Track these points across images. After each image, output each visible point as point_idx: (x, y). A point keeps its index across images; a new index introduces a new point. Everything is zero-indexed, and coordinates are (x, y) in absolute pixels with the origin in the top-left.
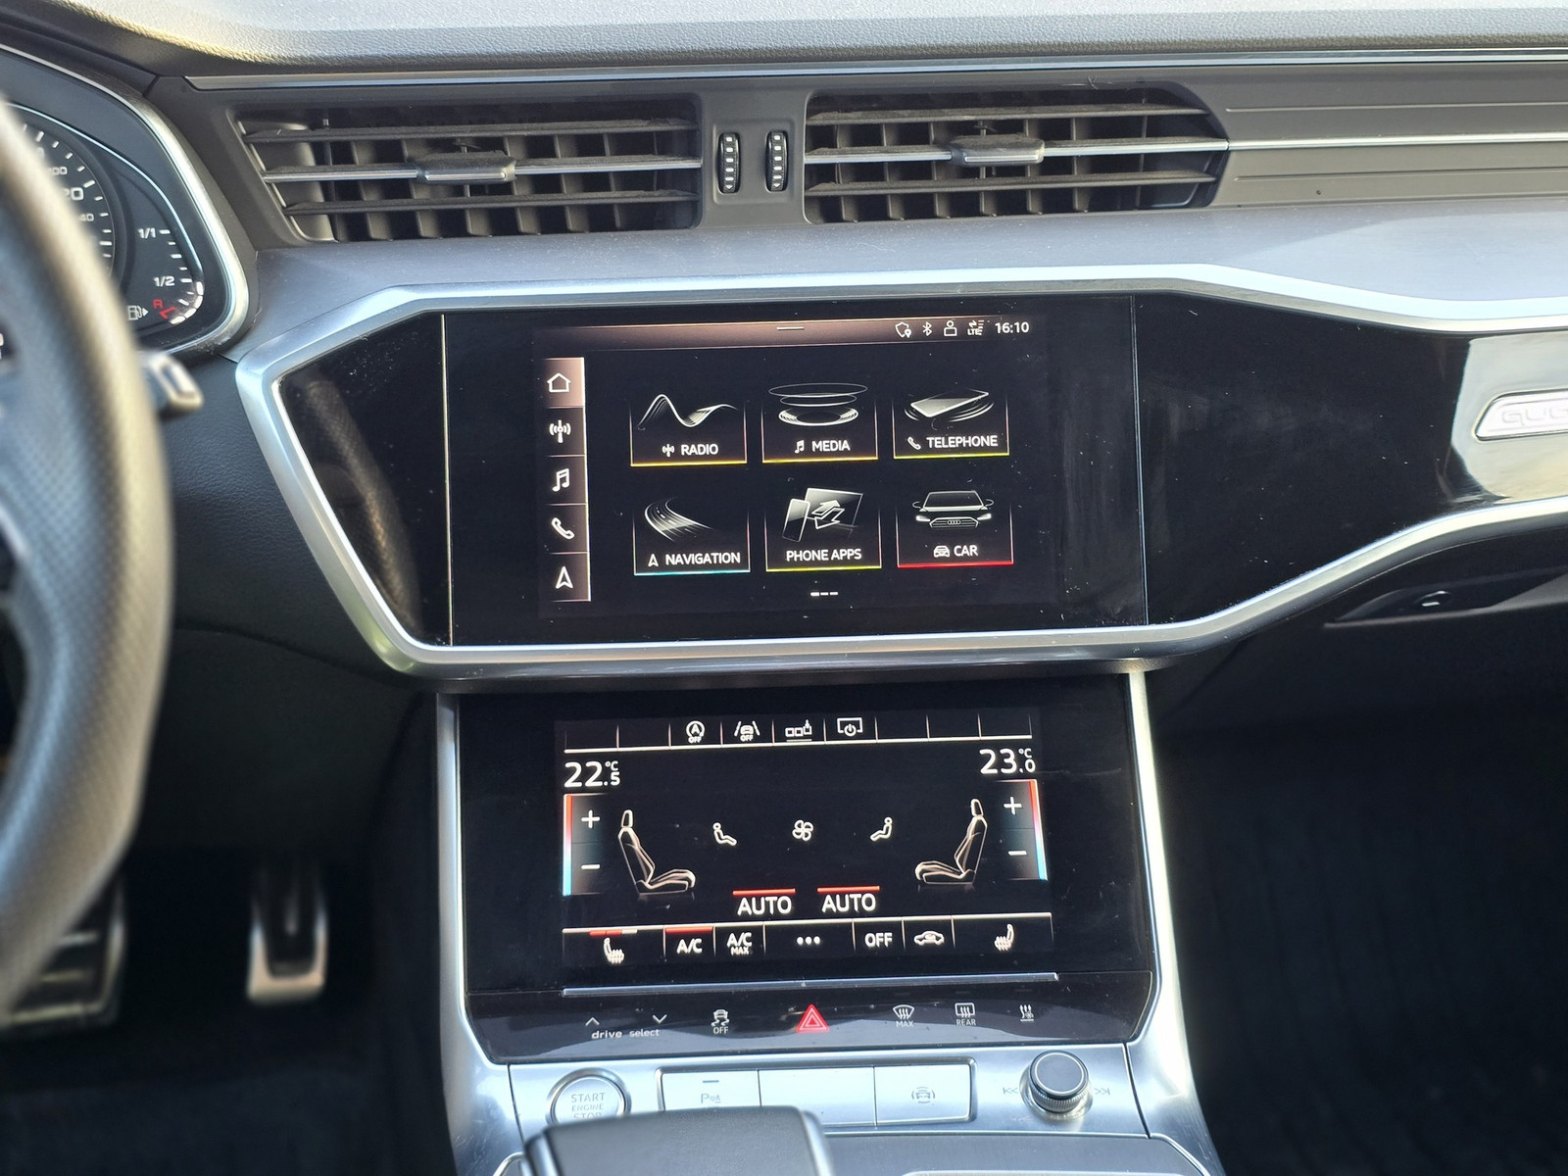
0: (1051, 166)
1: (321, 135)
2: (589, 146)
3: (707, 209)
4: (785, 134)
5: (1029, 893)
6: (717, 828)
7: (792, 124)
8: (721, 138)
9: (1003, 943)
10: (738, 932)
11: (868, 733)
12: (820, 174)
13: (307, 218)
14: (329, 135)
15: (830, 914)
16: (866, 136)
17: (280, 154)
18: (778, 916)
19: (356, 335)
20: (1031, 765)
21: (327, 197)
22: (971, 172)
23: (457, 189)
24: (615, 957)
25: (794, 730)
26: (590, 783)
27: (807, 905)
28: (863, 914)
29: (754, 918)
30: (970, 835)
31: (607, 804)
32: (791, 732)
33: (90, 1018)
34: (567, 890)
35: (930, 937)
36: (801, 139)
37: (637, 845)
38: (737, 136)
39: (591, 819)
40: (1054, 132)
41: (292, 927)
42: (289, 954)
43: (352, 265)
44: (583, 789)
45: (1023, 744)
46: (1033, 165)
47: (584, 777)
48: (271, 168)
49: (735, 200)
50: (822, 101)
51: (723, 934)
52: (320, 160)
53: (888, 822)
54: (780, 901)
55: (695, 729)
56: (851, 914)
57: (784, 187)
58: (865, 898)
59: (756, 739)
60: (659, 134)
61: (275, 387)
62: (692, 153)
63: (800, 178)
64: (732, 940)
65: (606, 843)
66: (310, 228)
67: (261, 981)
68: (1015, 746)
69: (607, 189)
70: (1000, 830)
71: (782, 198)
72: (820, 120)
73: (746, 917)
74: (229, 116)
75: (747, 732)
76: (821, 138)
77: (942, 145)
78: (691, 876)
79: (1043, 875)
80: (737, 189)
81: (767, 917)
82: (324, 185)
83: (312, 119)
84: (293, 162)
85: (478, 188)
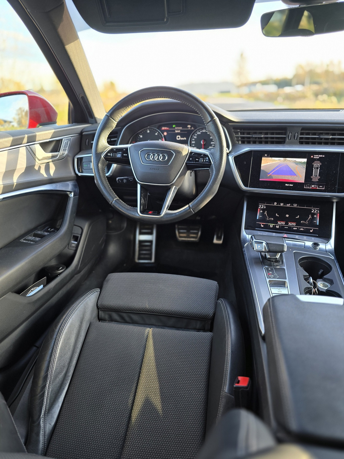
0: (332, 139)
1: (241, 131)
2: (273, 134)
3: (286, 142)
4: (297, 133)
5: (316, 226)
6: (277, 214)
7: (298, 131)
8: (289, 133)
9: (311, 231)
10: (278, 225)
11: (297, 206)
12: (301, 138)
13: (238, 141)
14: (242, 131)
15: (289, 225)
16: (308, 134)
17: (237, 133)
18: (283, 224)
19: (243, 153)
20: (318, 212)
21: (241, 139)
22: (321, 139)
23: (256, 138)
24: (262, 226)
25: (288, 205)
26: (262, 208)
27: (287, 223)
28: (293, 225)
29: (280, 224)
30: (309, 219)
31: (263, 210)
32: (287, 205)
33: (196, 241)
34: (257, 218)
35: (302, 229)
36: (299, 134)
37: (266, 215)
38: (291, 133)
39: (261, 211)
40: (333, 134)
41: (219, 235)
42: (219, 238)
43: (243, 146)
44: (261, 208)
45: (318, 209)
46: (330, 138)
47: (261, 207)
48: (235, 135)
49: (290, 141)
50: (302, 129)
51: (276, 225)
52: (241, 134)
53: (298, 216)
54: (283, 223)
55: (275, 203)
56: (292, 225)
57: (296, 139)
58: (294, 224)
59: (283, 205)
60: (281, 132)
61: (233, 158)
62: (285, 135)
63: (298, 138)
64: (277, 226)
65: (263, 214)
66: (239, 142)
67: (215, 241)
68: (317, 209)
69: (274, 139)
70: (313, 218)
71: (296, 141)
72: (302, 131)
73: (279, 224)
74: (232, 128)
75: (282, 204)
76: (302, 134)
77: (318, 135)
78: (273, 219)
79: (318, 224)
80: (290, 139)
81: (281, 224)
82: (241, 137)
83: (241, 129)
84: (238, 134)
85: (259, 138)
